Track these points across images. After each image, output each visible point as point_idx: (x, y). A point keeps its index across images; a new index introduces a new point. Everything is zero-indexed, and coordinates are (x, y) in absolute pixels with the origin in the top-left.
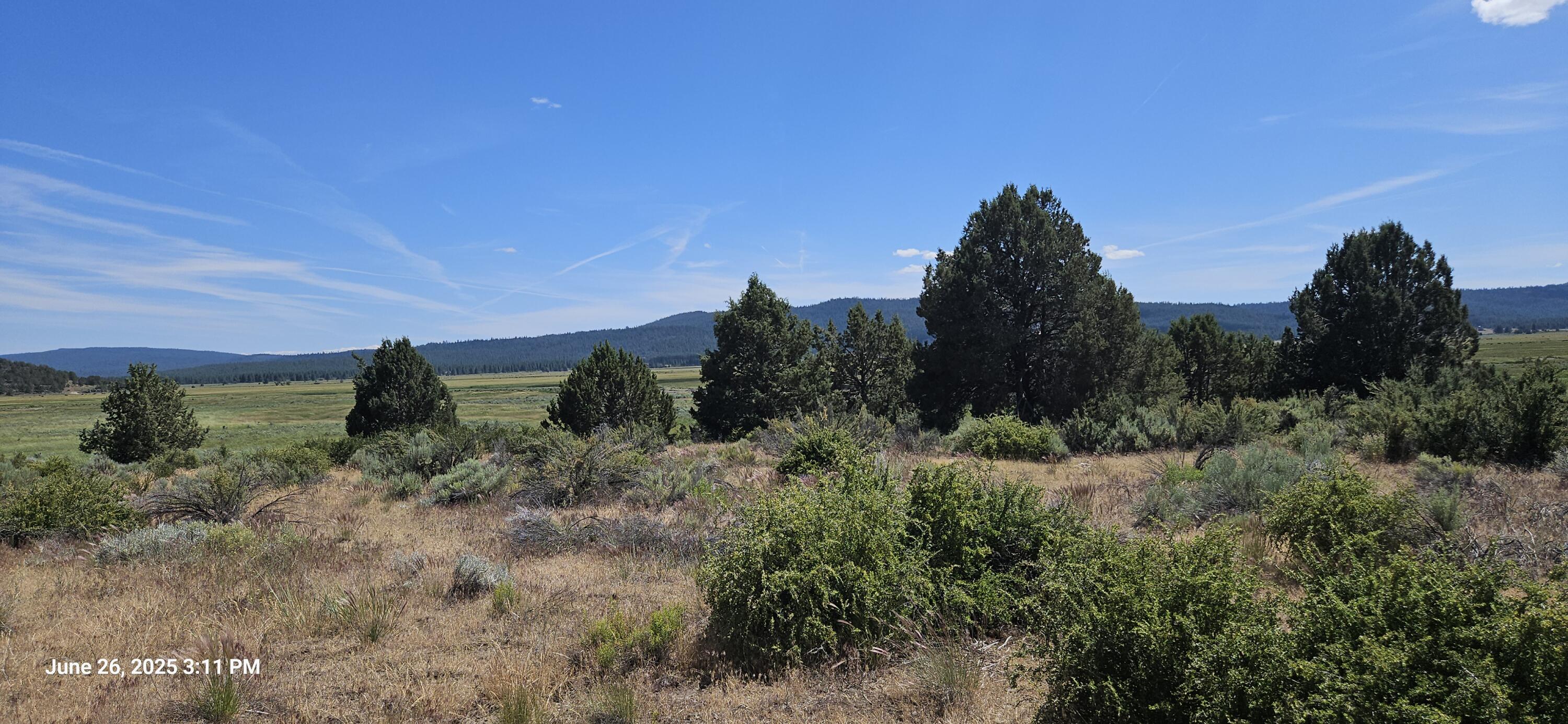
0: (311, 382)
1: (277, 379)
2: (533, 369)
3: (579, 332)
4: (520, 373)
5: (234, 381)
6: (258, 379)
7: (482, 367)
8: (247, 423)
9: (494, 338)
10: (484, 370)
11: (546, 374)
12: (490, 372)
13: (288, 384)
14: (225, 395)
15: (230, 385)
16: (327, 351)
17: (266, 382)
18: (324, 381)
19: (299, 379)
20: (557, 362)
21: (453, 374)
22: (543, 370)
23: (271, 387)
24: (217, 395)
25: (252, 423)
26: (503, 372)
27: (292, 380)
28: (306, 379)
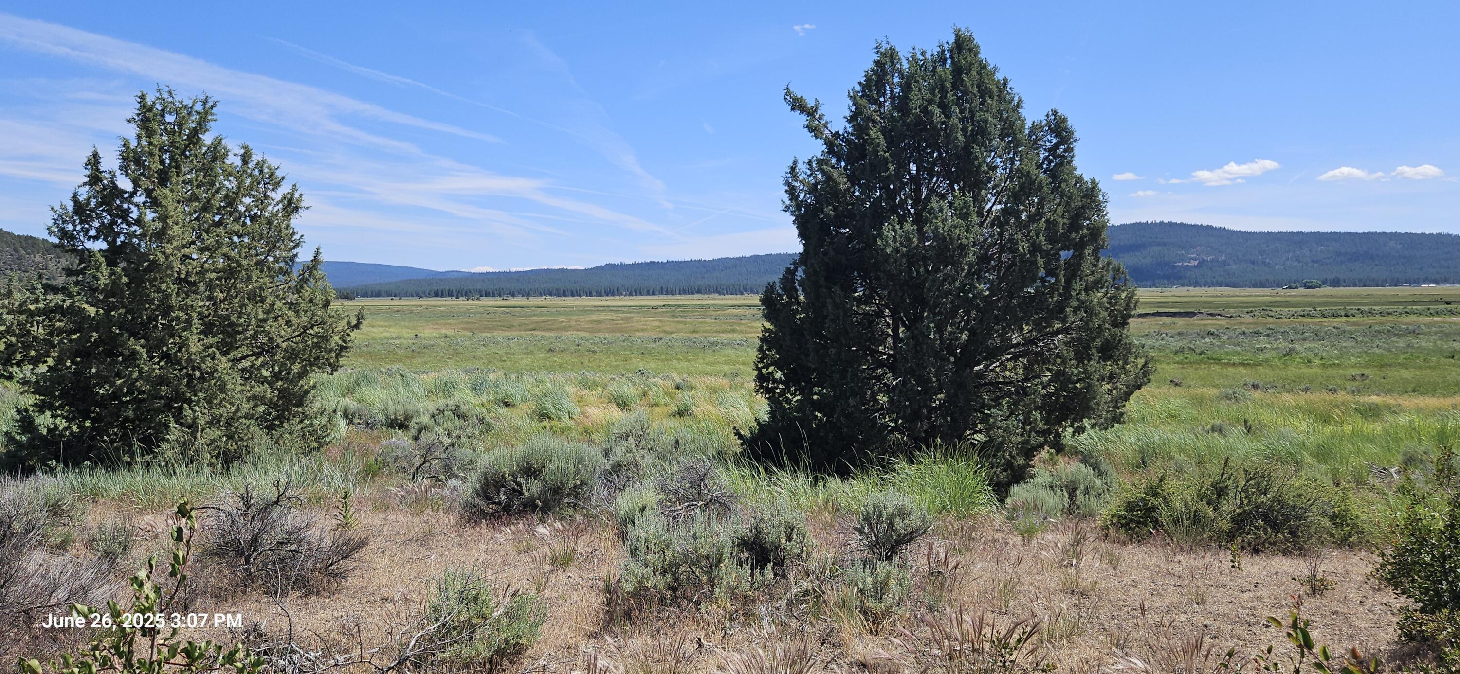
0: (499, 298)
1: (467, 294)
2: (709, 292)
3: (754, 256)
4: (696, 296)
5: (429, 295)
6: (450, 295)
7: (659, 288)
8: (444, 331)
9: (670, 260)
10: (661, 292)
11: (723, 297)
12: (667, 293)
13: (478, 299)
14: (421, 306)
15: (425, 299)
16: (513, 270)
17: (457, 298)
18: (510, 298)
19: (487, 295)
20: (734, 286)
21: (631, 294)
22: (720, 294)
23: (462, 302)
24: (413, 306)
25: (450, 332)
26: (680, 294)
27: (481, 296)
28: (494, 296)
